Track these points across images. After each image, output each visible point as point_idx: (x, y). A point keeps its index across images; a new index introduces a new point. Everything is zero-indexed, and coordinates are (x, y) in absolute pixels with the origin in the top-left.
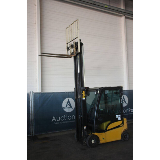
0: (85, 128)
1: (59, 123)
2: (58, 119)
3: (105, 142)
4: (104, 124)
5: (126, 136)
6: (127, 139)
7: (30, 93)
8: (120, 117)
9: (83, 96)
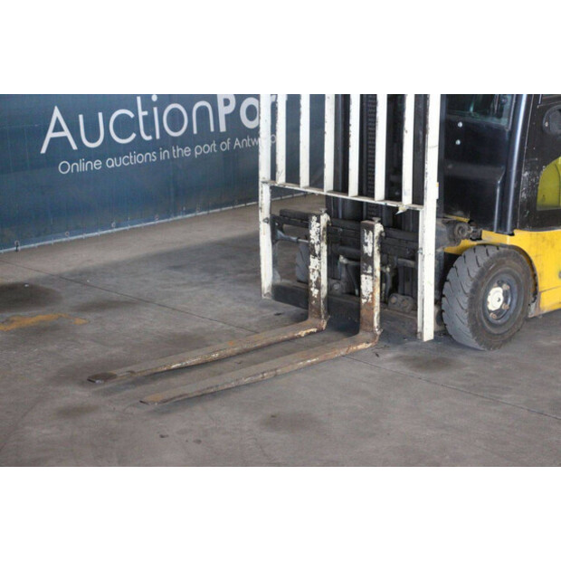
1: (96, 165)
2: (93, 136)
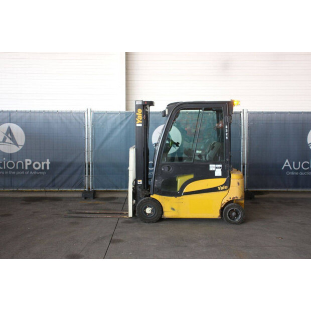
0: (138, 183)
3: (175, 217)
4: (179, 180)
5: (234, 214)
6: (237, 220)
7: (86, 112)
8: (220, 170)
9: (137, 119)
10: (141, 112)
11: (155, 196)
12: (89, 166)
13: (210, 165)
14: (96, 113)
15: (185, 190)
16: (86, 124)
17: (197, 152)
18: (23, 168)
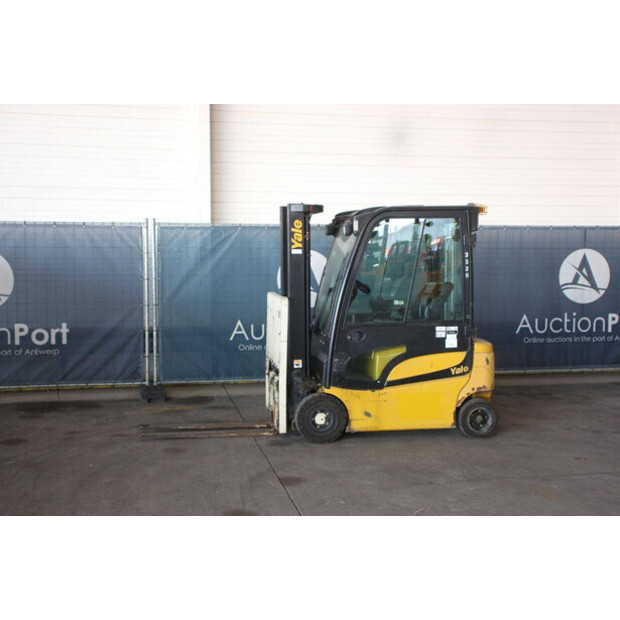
0: (295, 367)
1: (259, 348)
2: (258, 333)
3: (372, 429)
5: (479, 418)
6: (485, 430)
7: (144, 226)
8: (455, 336)
9: (293, 241)
10: (301, 226)
11: (335, 391)
12: (151, 336)
13: (438, 328)
14: (166, 228)
15: (391, 377)
16: (145, 250)
17: (396, 302)
18: (9, 342)
